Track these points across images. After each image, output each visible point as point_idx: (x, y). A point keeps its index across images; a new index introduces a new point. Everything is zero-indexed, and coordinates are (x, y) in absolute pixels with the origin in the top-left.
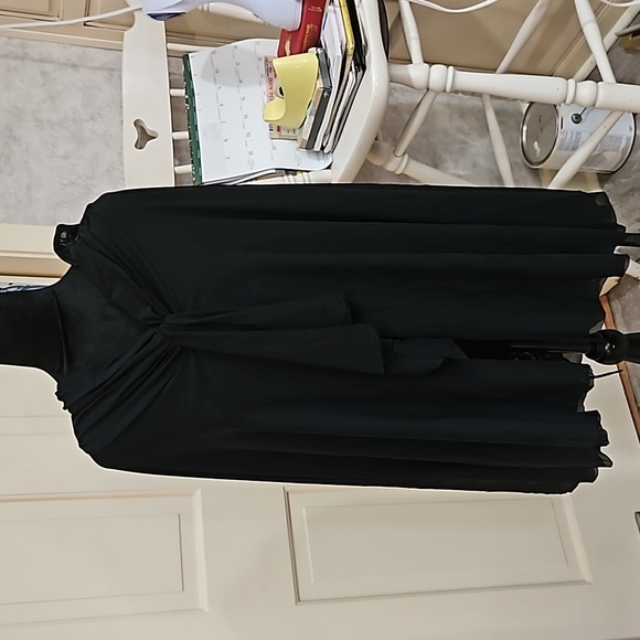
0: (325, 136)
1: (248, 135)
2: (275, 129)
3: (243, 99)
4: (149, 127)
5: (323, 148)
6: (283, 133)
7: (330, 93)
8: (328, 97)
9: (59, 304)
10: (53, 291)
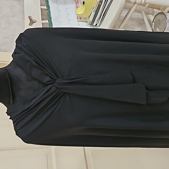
0: (98, 20)
1: (70, 20)
2: (79, 18)
3: (67, 8)
4: (34, 18)
5: (96, 25)
6: (82, 20)
7: (102, 3)
8: (101, 5)
9: (9, 74)
10: (6, 69)
